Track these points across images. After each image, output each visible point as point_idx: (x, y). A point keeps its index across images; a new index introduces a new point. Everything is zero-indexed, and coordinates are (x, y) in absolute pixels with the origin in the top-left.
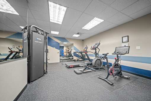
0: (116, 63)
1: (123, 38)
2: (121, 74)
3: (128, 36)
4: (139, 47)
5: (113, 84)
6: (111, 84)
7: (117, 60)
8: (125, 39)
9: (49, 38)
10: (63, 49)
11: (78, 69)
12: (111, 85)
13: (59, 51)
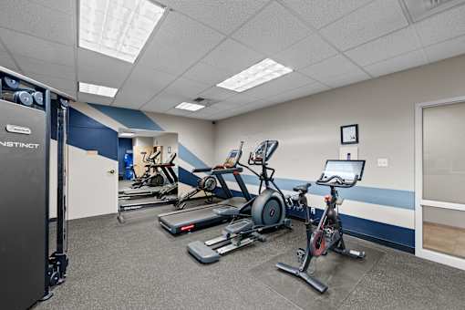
0: (331, 213)
1: (344, 129)
2: (342, 247)
3: (357, 126)
4: (386, 160)
5: (326, 289)
6: (321, 290)
7: (332, 203)
8: (349, 134)
9: (71, 110)
10: (132, 149)
11: (204, 242)
12: (322, 293)
13: (115, 165)
